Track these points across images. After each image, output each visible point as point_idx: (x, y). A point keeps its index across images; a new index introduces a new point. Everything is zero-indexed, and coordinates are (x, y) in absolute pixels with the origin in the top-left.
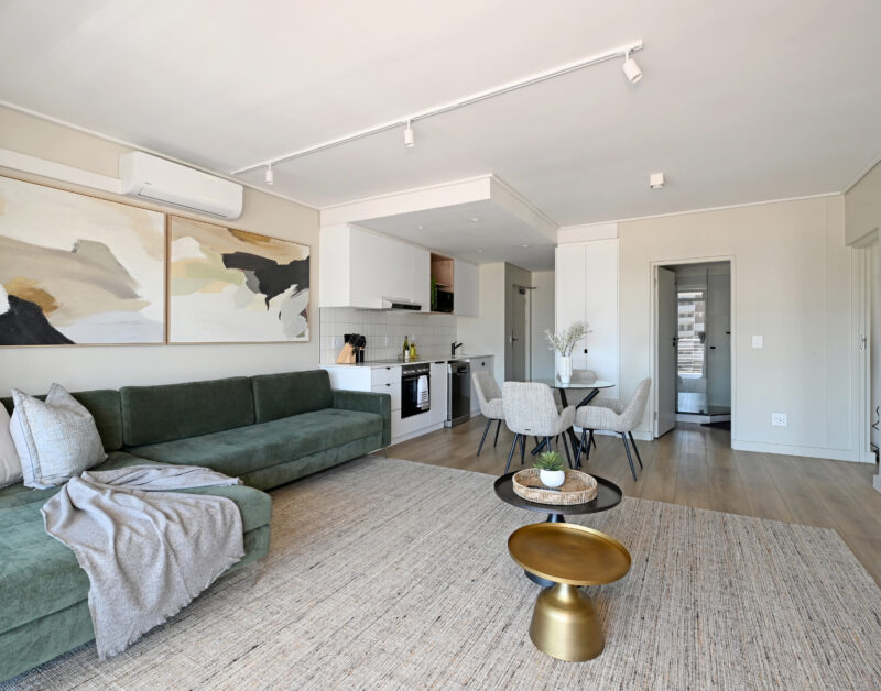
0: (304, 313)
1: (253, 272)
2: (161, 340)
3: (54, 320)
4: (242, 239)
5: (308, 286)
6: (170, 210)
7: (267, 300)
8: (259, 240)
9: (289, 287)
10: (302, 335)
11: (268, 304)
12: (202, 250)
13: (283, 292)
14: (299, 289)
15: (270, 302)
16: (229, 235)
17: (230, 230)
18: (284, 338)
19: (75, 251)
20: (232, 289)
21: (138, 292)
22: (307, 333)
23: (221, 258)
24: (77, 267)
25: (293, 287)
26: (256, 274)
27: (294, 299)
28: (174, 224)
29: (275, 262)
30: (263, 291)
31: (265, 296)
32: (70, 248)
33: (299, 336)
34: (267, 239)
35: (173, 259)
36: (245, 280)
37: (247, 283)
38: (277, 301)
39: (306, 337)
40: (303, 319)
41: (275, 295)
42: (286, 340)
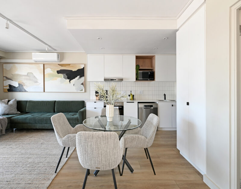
0: (82, 84)
1: (65, 74)
2: (43, 91)
3: (25, 87)
4: (62, 66)
5: (83, 76)
6: (44, 63)
8: (67, 65)
10: (82, 90)
11: (70, 82)
12: (52, 70)
13: (75, 78)
14: (80, 77)
15: (71, 81)
16: (58, 66)
17: (58, 64)
19: (27, 75)
20: (59, 79)
21: (38, 81)
22: (84, 90)
23: (56, 72)
24: (28, 78)
25: (78, 77)
26: (66, 74)
27: (79, 80)
28: (45, 66)
29: (72, 71)
30: (68, 79)
31: (69, 80)
32: (26, 74)
33: (80, 91)
34: (69, 65)
35: (45, 73)
36: (63, 76)
37: (64, 77)
38: (73, 81)
39: (84, 91)
40: (82, 86)
41: (72, 79)
42: (76, 92)
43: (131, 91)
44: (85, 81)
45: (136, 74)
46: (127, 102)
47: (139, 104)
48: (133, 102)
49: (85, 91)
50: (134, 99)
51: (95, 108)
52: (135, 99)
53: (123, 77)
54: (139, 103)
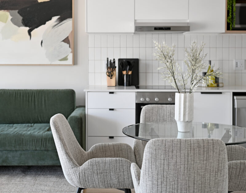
0: (66, 40)
5: (70, 16)
7: (29, 32)
9: (50, 19)
10: (65, 59)
11: (30, 34)
13: (44, 24)
14: (61, 20)
15: (32, 33)
18: (47, 62)
22: (70, 57)
25: (55, 19)
26: (18, 12)
27: (56, 29)
30: (26, 25)
31: (28, 28)
33: (61, 60)
36: (10, 17)
37: (12, 20)
38: (39, 32)
39: (70, 61)
40: (67, 45)
41: (37, 27)
42: (49, 63)
43: (210, 62)
44: (75, 32)
45: (228, 12)
46: (202, 93)
47: (235, 97)
48: (221, 93)
49: (75, 62)
50: (218, 86)
51: (113, 110)
52: (220, 85)
53: (188, 21)
54: (235, 94)
